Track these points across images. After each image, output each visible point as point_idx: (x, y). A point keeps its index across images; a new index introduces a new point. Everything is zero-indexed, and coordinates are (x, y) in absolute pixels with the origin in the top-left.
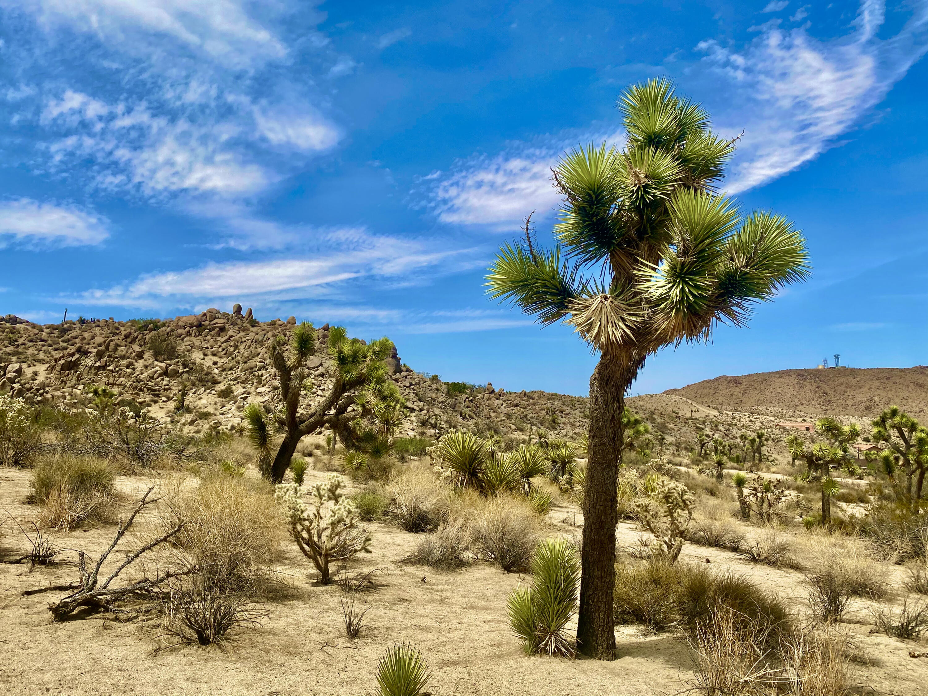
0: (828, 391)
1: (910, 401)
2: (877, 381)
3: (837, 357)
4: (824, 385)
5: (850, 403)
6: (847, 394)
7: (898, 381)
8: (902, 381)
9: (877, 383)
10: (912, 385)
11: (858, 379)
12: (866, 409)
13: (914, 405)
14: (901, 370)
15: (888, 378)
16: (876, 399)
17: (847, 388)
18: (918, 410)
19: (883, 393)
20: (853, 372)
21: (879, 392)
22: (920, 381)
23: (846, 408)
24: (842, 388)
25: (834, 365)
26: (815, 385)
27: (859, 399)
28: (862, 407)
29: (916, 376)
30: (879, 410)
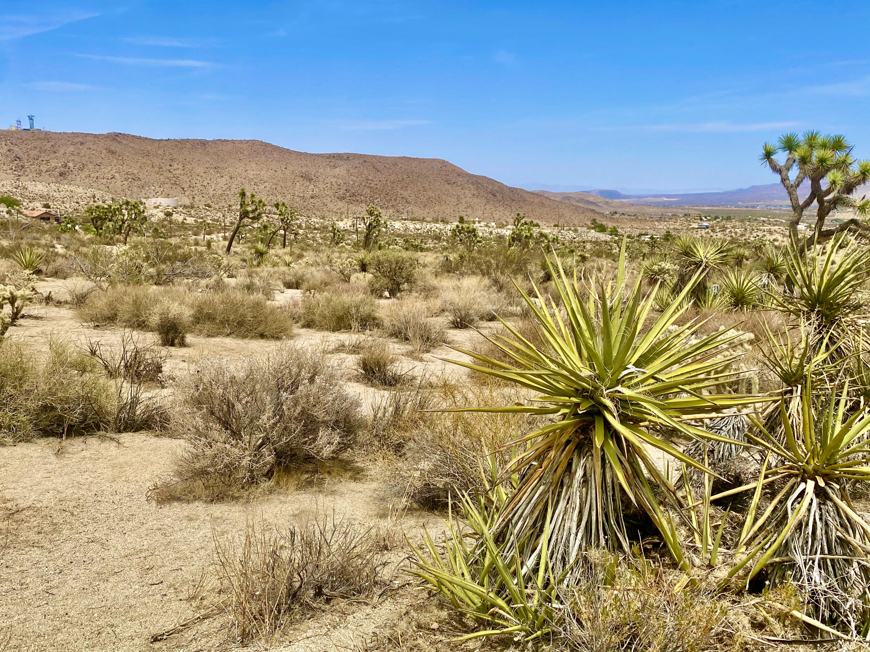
0: (21, 155)
1: (102, 167)
2: (72, 146)
3: (31, 118)
4: (16, 149)
5: (44, 168)
6: (40, 159)
7: (91, 147)
8: (95, 147)
9: (72, 148)
10: (104, 151)
11: (52, 143)
12: (61, 175)
13: (106, 171)
14: (95, 136)
15: (81, 143)
16: (71, 165)
17: (40, 152)
18: (110, 177)
19: (77, 159)
20: (47, 136)
21: (73, 157)
22: (113, 148)
23: (40, 174)
24: (36, 152)
25: (28, 128)
26: (6, 148)
27: (53, 165)
28: (56, 173)
29: (109, 142)
30: (73, 176)
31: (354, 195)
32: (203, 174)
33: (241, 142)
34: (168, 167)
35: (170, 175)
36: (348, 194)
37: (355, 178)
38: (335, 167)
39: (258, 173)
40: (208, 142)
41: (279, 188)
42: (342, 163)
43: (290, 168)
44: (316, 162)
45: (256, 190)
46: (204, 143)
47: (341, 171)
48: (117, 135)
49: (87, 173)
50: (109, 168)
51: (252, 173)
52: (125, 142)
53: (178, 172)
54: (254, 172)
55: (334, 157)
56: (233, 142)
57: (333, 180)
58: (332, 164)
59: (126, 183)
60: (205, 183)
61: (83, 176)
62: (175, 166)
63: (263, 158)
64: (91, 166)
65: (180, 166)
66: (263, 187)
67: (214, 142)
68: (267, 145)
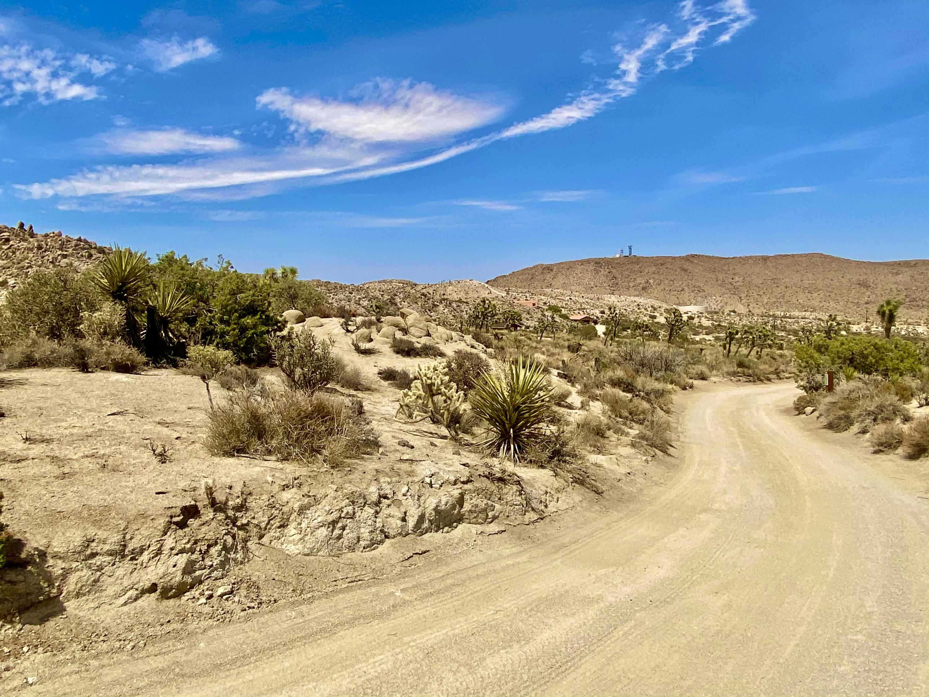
0: (617, 275)
1: (675, 282)
2: (654, 267)
3: (630, 248)
4: (614, 271)
5: (631, 285)
6: (630, 278)
7: (669, 266)
8: (672, 267)
9: (654, 269)
10: (678, 270)
11: (640, 265)
12: (643, 290)
13: (678, 285)
14: (674, 258)
15: (662, 264)
16: (651, 281)
17: (631, 272)
18: (680, 289)
19: (657, 276)
20: (638, 260)
21: (654, 276)
22: (685, 267)
23: (628, 289)
24: (628, 273)
25: (628, 255)
26: (608, 271)
27: (639, 282)
28: (640, 288)
29: (683, 262)
30: (652, 290)
31: (914, 300)
32: (761, 286)
33: (801, 256)
34: (731, 280)
35: (730, 286)
36: (907, 300)
37: (919, 284)
38: (897, 274)
39: (814, 282)
40: (768, 257)
41: (833, 295)
42: (907, 269)
43: (848, 276)
44: (877, 270)
45: (809, 297)
46: (765, 259)
47: (904, 277)
48: (693, 256)
49: (662, 287)
50: (680, 283)
51: (808, 282)
52: (696, 261)
53: (738, 284)
54: (810, 282)
55: (899, 264)
56: (793, 256)
57: (894, 286)
58: (894, 271)
59: (692, 294)
60: (761, 293)
61: (660, 290)
62: (737, 279)
63: (821, 269)
64: (667, 282)
65: (741, 279)
66: (816, 294)
67: (775, 257)
68: (826, 257)
